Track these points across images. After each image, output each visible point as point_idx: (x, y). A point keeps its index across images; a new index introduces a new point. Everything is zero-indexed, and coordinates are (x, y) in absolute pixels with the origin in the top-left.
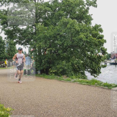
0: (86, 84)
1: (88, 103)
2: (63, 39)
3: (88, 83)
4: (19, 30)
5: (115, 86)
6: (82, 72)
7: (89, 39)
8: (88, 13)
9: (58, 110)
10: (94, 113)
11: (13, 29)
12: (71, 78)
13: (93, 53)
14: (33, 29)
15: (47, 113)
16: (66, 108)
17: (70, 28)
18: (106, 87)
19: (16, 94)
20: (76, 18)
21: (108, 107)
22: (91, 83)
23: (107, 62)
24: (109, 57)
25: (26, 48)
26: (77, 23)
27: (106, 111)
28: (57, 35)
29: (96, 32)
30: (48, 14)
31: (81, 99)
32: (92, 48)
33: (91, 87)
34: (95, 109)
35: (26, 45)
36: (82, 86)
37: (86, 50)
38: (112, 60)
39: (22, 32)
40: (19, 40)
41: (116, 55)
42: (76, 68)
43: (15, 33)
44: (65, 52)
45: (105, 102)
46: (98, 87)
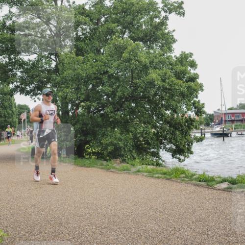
0: (161, 177)
1: (166, 216)
2: (115, 83)
4: (22, 64)
5: (221, 180)
6: (153, 151)
7: (169, 83)
8: (166, 29)
9: (103, 233)
10: (178, 238)
12: (132, 165)
13: (176, 112)
14: (51, 61)
15: (79, 238)
16: (119, 228)
17: (129, 60)
18: (203, 183)
19: (13, 199)
20: (142, 40)
21: (207, 225)
22: (173, 175)
23: (206, 131)
24: (210, 120)
25: (35, 101)
26: (145, 48)
27: (203, 232)
28: (103, 74)
29: (183, 68)
30: (83, 29)
31: (150, 209)
32: (174, 100)
33: (172, 183)
34: (179, 229)
35: (36, 94)
36: (153, 181)
37: (162, 105)
38: (216, 126)
39: (28, 68)
40: (21, 84)
41: (225, 117)
42: (141, 144)
43: (13, 69)
44: (118, 110)
45: (201, 215)
46: (185, 183)
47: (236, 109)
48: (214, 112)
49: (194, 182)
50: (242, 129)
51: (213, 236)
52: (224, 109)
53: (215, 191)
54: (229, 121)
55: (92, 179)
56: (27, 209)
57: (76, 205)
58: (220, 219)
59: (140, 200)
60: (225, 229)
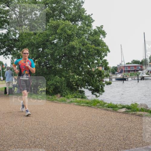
0: (85, 105)
1: (88, 129)
3: (88, 103)
5: (121, 107)
6: (81, 90)
9: (49, 140)
10: (95, 142)
12: (67, 98)
14: (16, 34)
15: (34, 143)
18: (110, 109)
21: (113, 134)
22: (92, 104)
23: (113, 77)
24: (115, 70)
25: (6, 59)
27: (110, 138)
31: (78, 125)
33: (92, 109)
34: (96, 136)
35: (7, 55)
36: (80, 107)
38: (119, 74)
39: (1, 38)
41: (124, 68)
42: (74, 86)
45: (109, 128)
46: (100, 109)
47: (131, 63)
49: (105, 108)
50: (134, 76)
51: (116, 140)
52: (123, 64)
53: (118, 114)
54: (127, 71)
55: (42, 107)
57: (33, 123)
58: (121, 130)
59: (72, 119)
60: (124, 136)
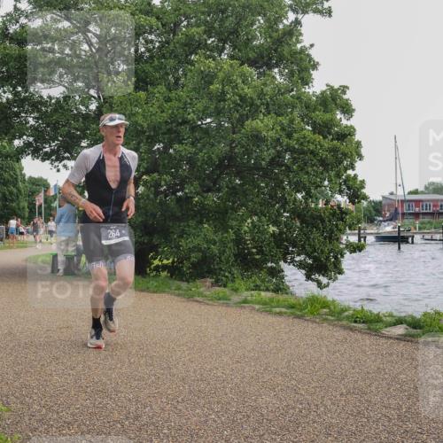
0: (285, 313)
1: (294, 382)
3: (292, 307)
4: (36, 104)
5: (393, 320)
6: (271, 267)
7: (298, 140)
8: (298, 41)
9: (180, 410)
10: (314, 422)
11: (10, 96)
12: (232, 289)
14: (90, 99)
15: (137, 418)
16: (209, 403)
18: (361, 326)
19: (19, 346)
20: (253, 63)
21: (367, 401)
22: (307, 310)
23: (367, 231)
24: (376, 212)
25: (58, 171)
27: (359, 413)
28: (181, 124)
29: (328, 116)
30: (147, 42)
31: (265, 369)
32: (307, 173)
33: (306, 324)
34: (317, 405)
35: (60, 159)
36: (271, 319)
38: (386, 224)
39: (47, 111)
40: (35, 140)
41: (402, 206)
42: (252, 254)
43: (20, 113)
44: (209, 190)
45: (356, 382)
46: (329, 324)
47: (422, 193)
48: (383, 197)
50: (433, 230)
51: (378, 420)
52: (400, 192)
53: (383, 341)
54: (410, 214)
55: (160, 315)
56: (43, 365)
57: (132, 360)
58: (391, 390)
59: (247, 354)
60: (399, 408)
